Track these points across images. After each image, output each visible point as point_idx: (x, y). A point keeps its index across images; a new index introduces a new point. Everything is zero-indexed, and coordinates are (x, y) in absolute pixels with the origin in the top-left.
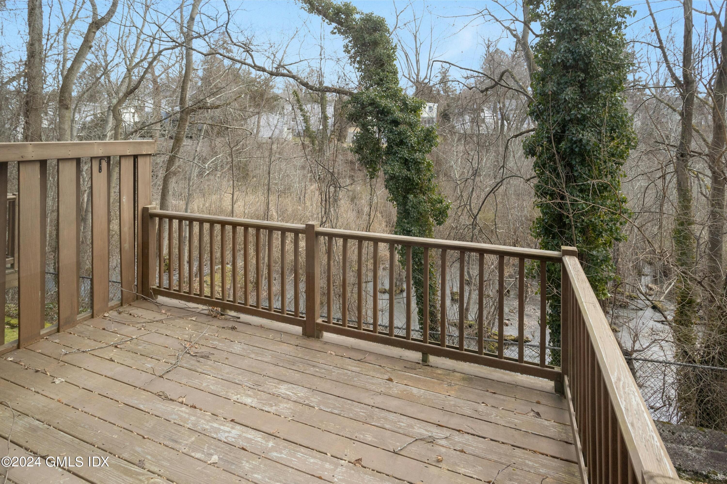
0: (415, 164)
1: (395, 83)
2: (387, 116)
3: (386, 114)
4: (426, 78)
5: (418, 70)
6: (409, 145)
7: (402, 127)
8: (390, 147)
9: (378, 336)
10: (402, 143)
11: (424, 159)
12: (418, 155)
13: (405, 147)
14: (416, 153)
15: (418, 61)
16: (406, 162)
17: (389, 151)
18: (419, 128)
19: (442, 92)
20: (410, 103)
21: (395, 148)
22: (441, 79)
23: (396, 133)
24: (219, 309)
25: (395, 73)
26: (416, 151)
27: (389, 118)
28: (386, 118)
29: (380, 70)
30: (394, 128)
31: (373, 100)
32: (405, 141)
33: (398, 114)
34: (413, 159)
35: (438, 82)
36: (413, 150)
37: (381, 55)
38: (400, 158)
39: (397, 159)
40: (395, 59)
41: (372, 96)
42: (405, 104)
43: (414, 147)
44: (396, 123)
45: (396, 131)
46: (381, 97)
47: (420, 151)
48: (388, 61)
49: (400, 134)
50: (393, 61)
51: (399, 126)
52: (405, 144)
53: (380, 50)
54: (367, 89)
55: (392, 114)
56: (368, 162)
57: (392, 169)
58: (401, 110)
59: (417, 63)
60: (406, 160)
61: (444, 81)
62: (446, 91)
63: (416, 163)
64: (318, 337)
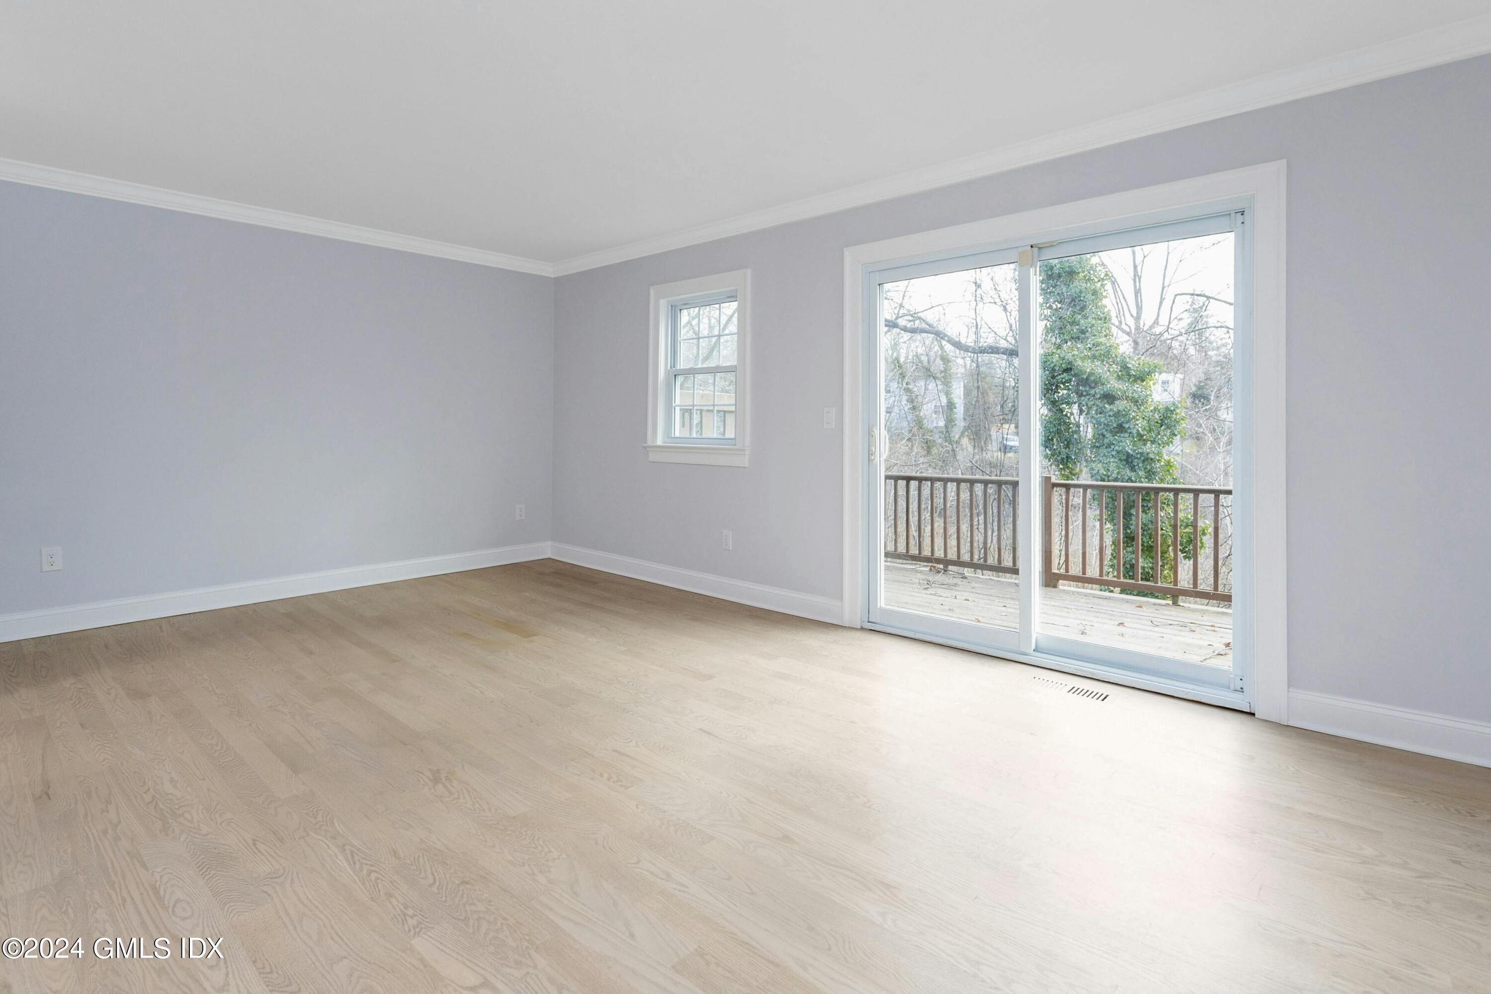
0: (1144, 461)
1: (1106, 336)
2: (1094, 388)
3: (1093, 385)
4: (1156, 322)
5: (1139, 308)
6: (1135, 431)
7: (1121, 405)
8: (1099, 437)
9: (1123, 582)
10: (1121, 429)
11: (1159, 454)
12: (1149, 448)
13: (1126, 435)
14: (1145, 445)
15: (1137, 292)
16: (1128, 460)
17: (1099, 443)
18: (1150, 406)
19: (1192, 351)
20: (1133, 365)
21: (1109, 437)
22: (1191, 324)
23: (1111, 413)
24: (941, 566)
25: (1106, 319)
26: (1145, 442)
27: (1099, 390)
28: (1092, 392)
29: (1079, 317)
30: (1107, 406)
31: (1070, 363)
32: (1127, 426)
33: (1114, 385)
34: (1141, 454)
35: (1183, 331)
36: (1139, 440)
37: (1081, 292)
38: (1118, 452)
39: (1114, 453)
40: (1106, 297)
41: (1069, 356)
42: (1125, 368)
43: (1142, 436)
44: (1110, 398)
45: (1111, 410)
46: (1083, 359)
47: (1153, 442)
48: (1093, 301)
49: (1117, 414)
50: (1101, 300)
51: (1117, 402)
52: (1126, 432)
53: (1078, 284)
54: (1059, 347)
55: (1103, 384)
56: (1063, 459)
57: (1104, 468)
58: (1119, 378)
59: (1136, 296)
60: (1129, 456)
61: (1197, 329)
62: (1202, 349)
63: (1147, 459)
64: (1055, 586)
